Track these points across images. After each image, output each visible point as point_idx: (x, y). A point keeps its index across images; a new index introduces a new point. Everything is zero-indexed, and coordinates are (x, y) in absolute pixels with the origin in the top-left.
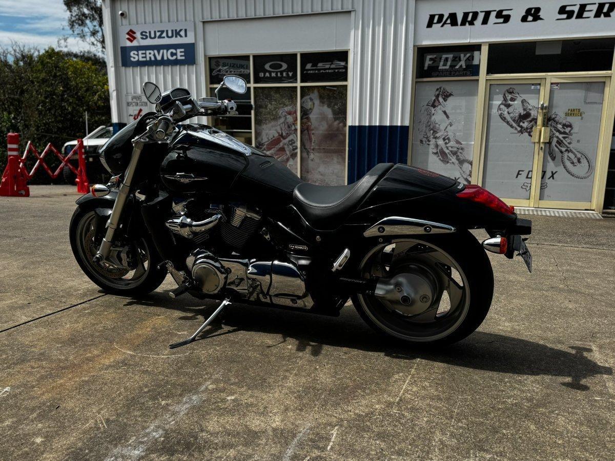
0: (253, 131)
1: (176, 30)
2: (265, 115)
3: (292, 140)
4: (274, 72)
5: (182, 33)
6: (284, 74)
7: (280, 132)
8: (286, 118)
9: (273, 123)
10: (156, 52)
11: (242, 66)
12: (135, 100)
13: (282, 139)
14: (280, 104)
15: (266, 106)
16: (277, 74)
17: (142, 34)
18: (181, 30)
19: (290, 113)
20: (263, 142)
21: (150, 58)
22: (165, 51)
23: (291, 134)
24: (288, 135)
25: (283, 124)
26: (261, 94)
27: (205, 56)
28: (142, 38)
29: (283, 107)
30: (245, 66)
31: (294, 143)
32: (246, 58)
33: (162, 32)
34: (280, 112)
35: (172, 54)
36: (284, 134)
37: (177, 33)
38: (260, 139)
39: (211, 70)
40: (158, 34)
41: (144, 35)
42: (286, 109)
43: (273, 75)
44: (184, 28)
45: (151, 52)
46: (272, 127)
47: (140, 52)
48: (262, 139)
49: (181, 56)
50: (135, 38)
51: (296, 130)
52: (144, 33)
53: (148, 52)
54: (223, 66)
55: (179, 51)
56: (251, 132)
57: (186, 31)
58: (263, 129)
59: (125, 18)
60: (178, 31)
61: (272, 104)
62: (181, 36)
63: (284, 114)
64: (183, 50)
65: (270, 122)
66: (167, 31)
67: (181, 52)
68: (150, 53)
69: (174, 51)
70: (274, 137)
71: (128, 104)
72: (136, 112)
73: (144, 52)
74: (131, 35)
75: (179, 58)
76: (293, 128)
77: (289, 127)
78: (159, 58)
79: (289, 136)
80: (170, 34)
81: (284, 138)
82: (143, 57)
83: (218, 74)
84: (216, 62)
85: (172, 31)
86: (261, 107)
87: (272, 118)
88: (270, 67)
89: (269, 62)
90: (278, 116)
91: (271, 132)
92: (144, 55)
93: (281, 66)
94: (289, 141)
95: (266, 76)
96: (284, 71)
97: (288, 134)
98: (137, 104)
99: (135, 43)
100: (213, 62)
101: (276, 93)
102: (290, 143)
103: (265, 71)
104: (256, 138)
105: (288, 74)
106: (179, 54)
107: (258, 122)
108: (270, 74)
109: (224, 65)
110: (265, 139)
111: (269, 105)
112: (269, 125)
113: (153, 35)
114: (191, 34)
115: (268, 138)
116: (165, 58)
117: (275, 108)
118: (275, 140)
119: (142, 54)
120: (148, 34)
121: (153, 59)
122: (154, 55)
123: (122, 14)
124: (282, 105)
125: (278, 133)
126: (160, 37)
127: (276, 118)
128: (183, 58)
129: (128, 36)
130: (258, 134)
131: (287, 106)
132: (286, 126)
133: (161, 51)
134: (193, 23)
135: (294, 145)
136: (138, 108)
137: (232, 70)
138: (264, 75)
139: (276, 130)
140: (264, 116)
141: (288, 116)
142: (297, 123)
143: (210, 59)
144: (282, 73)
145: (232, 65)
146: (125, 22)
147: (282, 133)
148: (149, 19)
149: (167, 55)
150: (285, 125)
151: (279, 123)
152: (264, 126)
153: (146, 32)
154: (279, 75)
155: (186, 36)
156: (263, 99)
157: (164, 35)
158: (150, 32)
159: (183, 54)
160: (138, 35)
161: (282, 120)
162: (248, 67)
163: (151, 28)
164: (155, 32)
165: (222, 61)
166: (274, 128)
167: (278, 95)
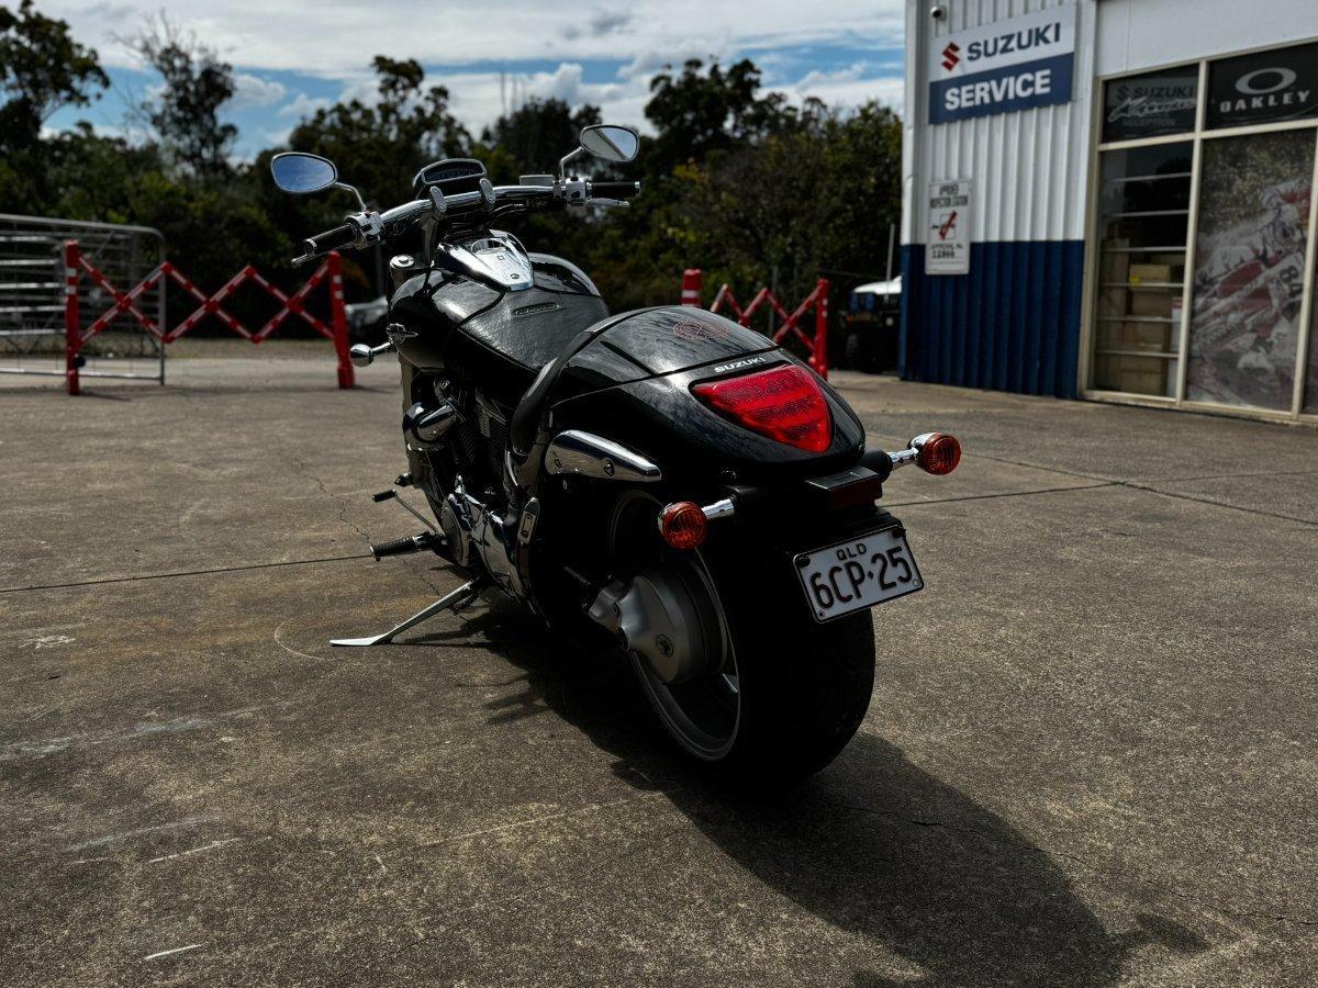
0: (1189, 248)
1: (1037, 30)
2: (1224, 207)
3: (1292, 268)
4: (1258, 96)
5: (1050, 35)
6: (1286, 99)
7: (1261, 248)
8: (1280, 211)
9: (1243, 226)
10: (994, 83)
11: (1180, 92)
12: (945, 195)
13: (1263, 267)
14: (1267, 176)
15: (1230, 183)
16: (1265, 102)
17: (970, 50)
18: (1047, 28)
19: (1291, 198)
20: (1214, 274)
21: (982, 98)
22: (1012, 79)
23: (1289, 253)
24: (1280, 256)
25: (1271, 230)
26: (1220, 156)
27: (1096, 78)
28: (971, 59)
29: (1275, 184)
30: (1187, 91)
31: (1296, 276)
32: (1190, 69)
33: (1009, 38)
34: (1265, 197)
35: (1026, 85)
36: (1271, 254)
37: (1039, 36)
38: (1205, 269)
39: (1107, 110)
40: (1001, 44)
41: (975, 52)
42: (1283, 188)
43: (1256, 103)
44: (1054, 22)
45: (985, 85)
46: (1242, 235)
47: (964, 89)
48: (1211, 269)
49: (1043, 86)
50: (956, 60)
51: (1304, 241)
52: (975, 47)
53: (978, 86)
54: (1136, 97)
55: (1039, 74)
56: (1184, 253)
57: (1058, 26)
58: (1217, 242)
59: (944, 20)
60: (1041, 30)
61: (1244, 179)
62: (1046, 41)
63: (1274, 201)
64: (1047, 72)
65: (1235, 224)
66: (1020, 35)
67: (1044, 77)
68: (982, 89)
69: (1029, 77)
70: (1242, 261)
71: (934, 203)
72: (946, 219)
73: (970, 87)
74: (951, 54)
75: (1039, 90)
76: (1298, 236)
77: (1285, 234)
78: (998, 97)
79: (1285, 256)
80: (1024, 41)
81: (1270, 264)
82: (968, 100)
83: (1121, 119)
84: (1120, 90)
85: (1030, 32)
86: (1216, 187)
87: (1242, 213)
88: (1252, 84)
89: (1248, 72)
90: (1259, 209)
91: (1235, 248)
92: (971, 95)
93: (1278, 78)
94: (1283, 272)
95: (1237, 108)
96: (1286, 90)
97: (1280, 252)
98: (948, 203)
99: (957, 72)
100: (1114, 92)
101: (1258, 149)
102: (1286, 276)
103: (1236, 96)
104: (1196, 265)
105: (1295, 98)
106: (1039, 82)
107: (1205, 226)
108: (1248, 103)
109: (1138, 94)
110: (1218, 269)
111: (1239, 181)
112: (1232, 233)
113: (990, 50)
114: (1068, 34)
115: (1227, 266)
116: (1011, 96)
117: (1253, 189)
118: (1245, 268)
119: (968, 92)
120: (981, 48)
121: (987, 100)
122: (991, 93)
123: (937, 14)
124: (1272, 179)
125: (1256, 251)
126: (1005, 50)
127: (1253, 213)
128: (1047, 90)
129: (944, 59)
130: (1200, 257)
131: (1284, 180)
132: (1278, 234)
133: (1004, 81)
134: (1074, 8)
135: (1294, 281)
136: (949, 210)
137: (1155, 103)
138: (1233, 106)
139: (1250, 245)
140: (1223, 211)
141: (1287, 207)
142: (1307, 225)
143: (1108, 83)
144: (1279, 95)
145: (1156, 92)
146: (943, 28)
147: (1265, 252)
148: (987, 15)
149: (1015, 87)
150: (1274, 230)
151: (1260, 226)
152: (1220, 236)
153: (978, 44)
154: (1271, 101)
155: (1057, 38)
156: (1223, 168)
157: (1014, 44)
158: (986, 43)
159: (1047, 81)
160: (963, 54)
161: (1268, 218)
162: (1193, 93)
163: (988, 34)
164: (996, 41)
165: (1132, 86)
166: (1245, 240)
167: (1265, 155)
